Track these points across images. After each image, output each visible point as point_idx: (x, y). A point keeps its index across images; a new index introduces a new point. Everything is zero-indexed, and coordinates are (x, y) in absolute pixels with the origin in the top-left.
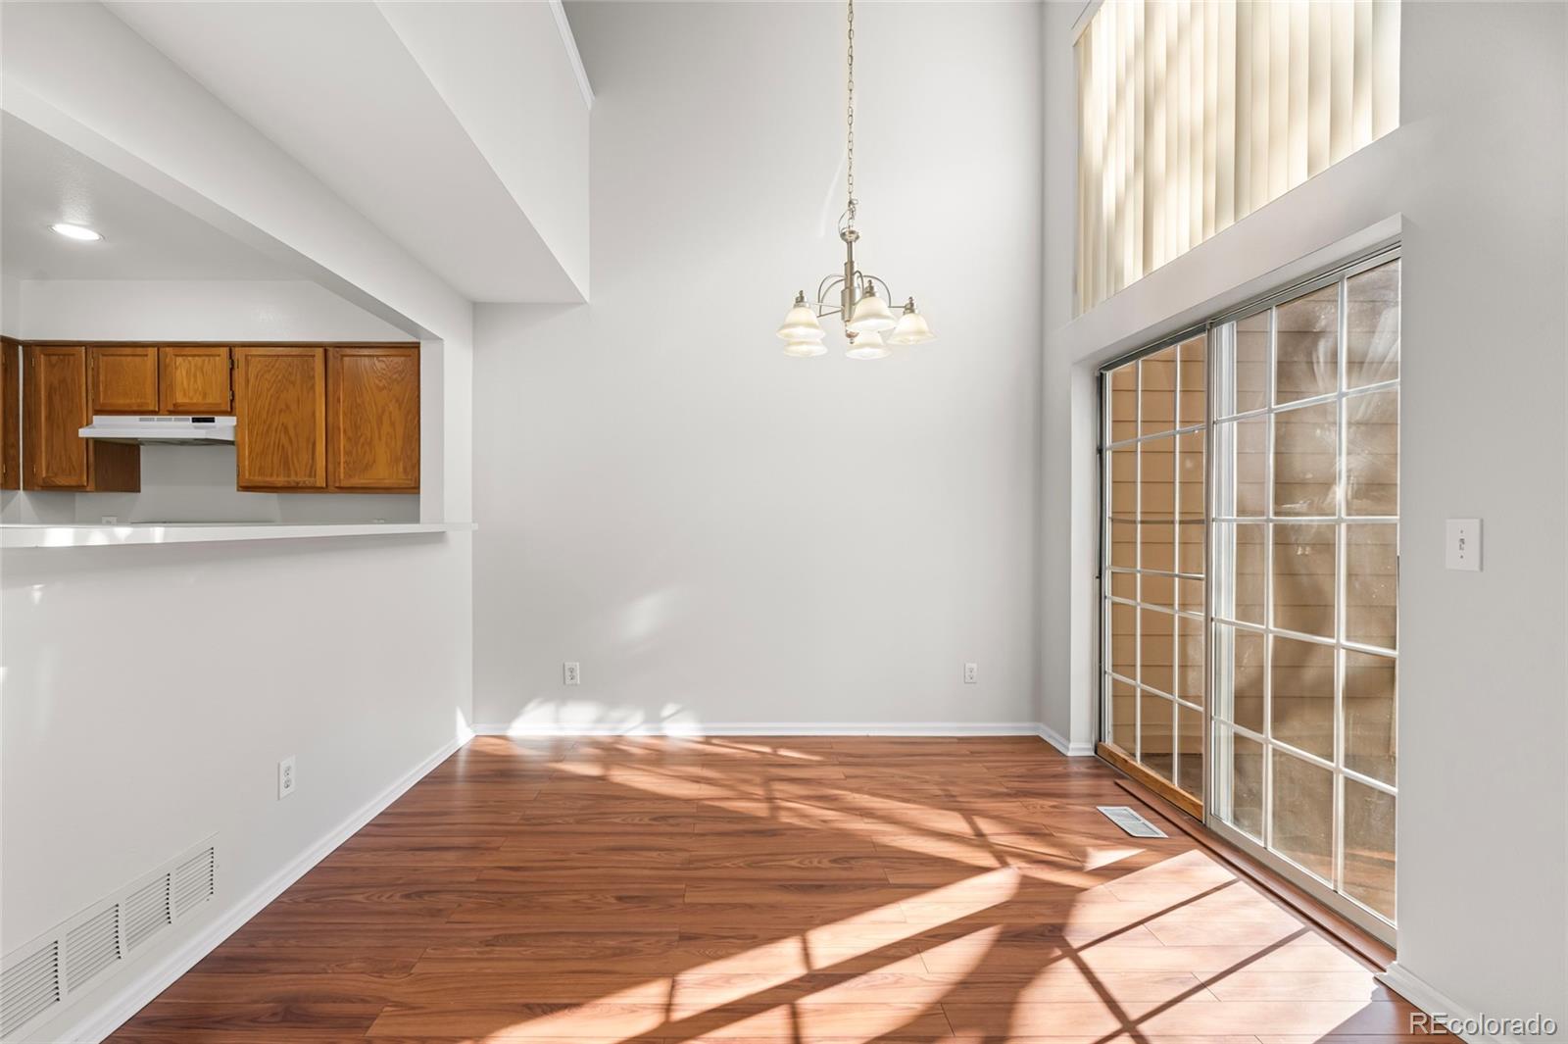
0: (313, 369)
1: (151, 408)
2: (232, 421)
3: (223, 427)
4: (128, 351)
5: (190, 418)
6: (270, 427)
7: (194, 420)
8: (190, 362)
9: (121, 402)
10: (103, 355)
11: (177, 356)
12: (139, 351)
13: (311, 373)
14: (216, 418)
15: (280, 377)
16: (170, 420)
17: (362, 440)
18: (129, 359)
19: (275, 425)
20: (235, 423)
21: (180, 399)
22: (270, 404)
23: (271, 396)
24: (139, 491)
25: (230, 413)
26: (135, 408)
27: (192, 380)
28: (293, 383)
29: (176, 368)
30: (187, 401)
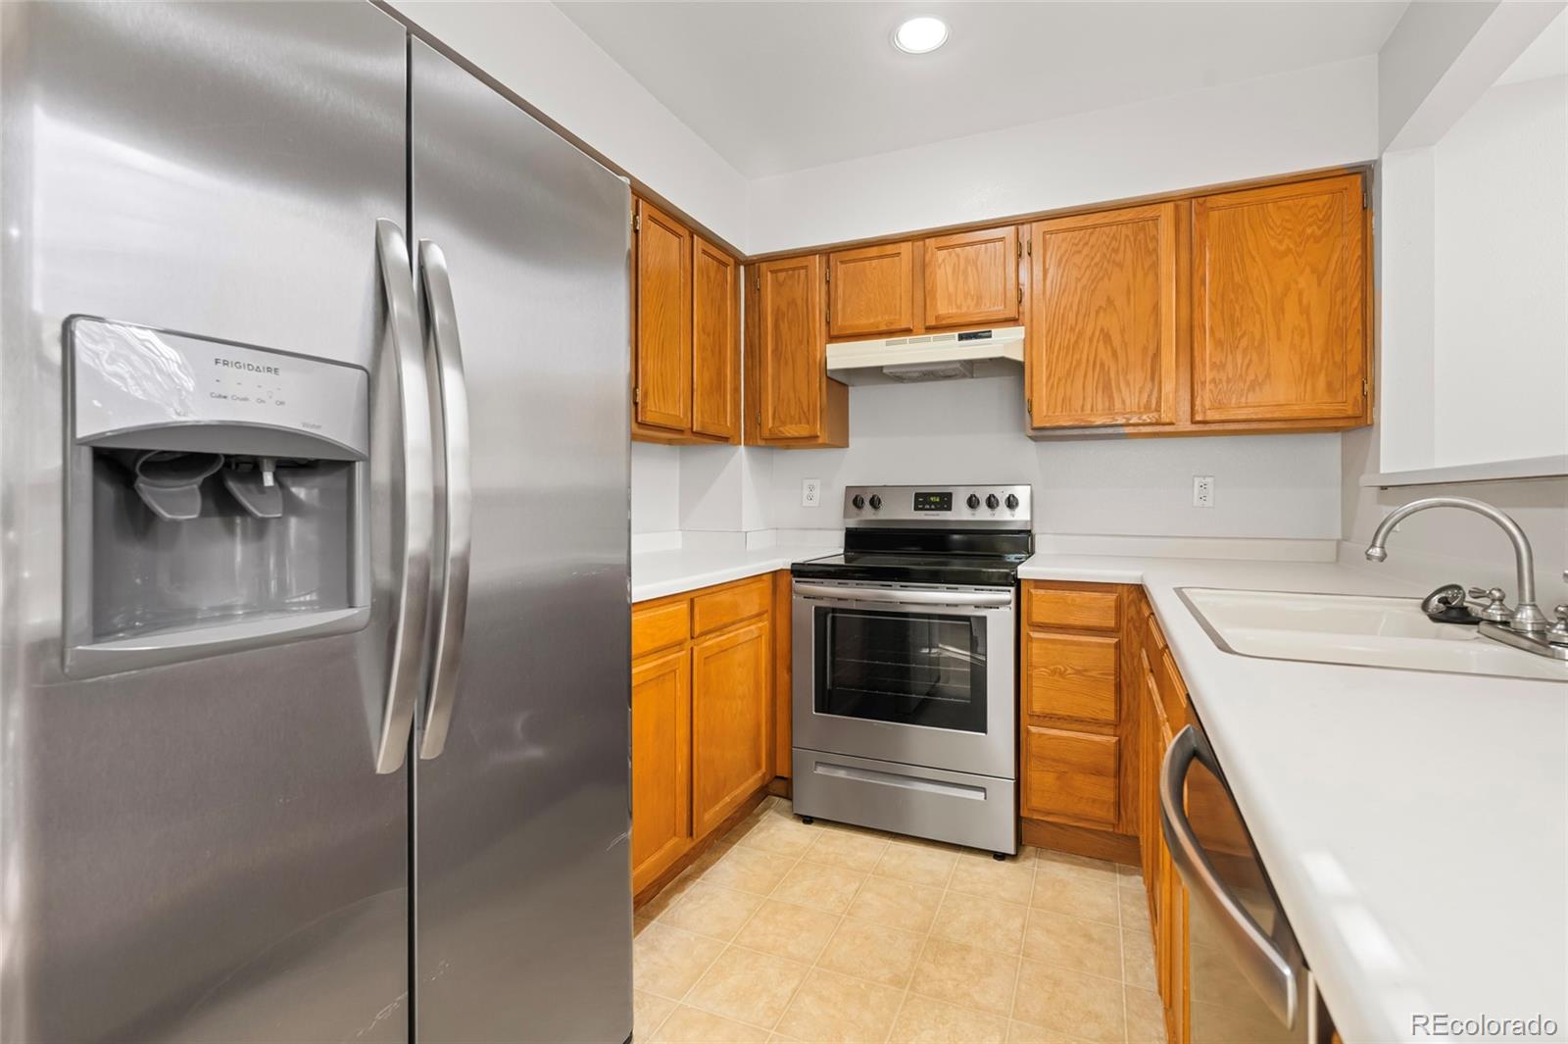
0: (1155, 239)
1: (904, 326)
2: (1017, 333)
3: (1007, 341)
4: (874, 251)
5: (956, 334)
6: (1080, 334)
7: (961, 337)
8: (958, 256)
9: (864, 323)
10: (842, 262)
11: (939, 249)
12: (889, 249)
13: (1151, 247)
14: (994, 331)
15: (1097, 259)
16: (927, 340)
17: (1244, 342)
18: (874, 262)
19: (1088, 333)
20: (1023, 336)
21: (943, 308)
22: (1080, 302)
23: (1084, 288)
24: (848, 446)
25: (1013, 321)
26: (883, 328)
27: (961, 278)
28: (1120, 265)
29: (940, 267)
30: (954, 310)
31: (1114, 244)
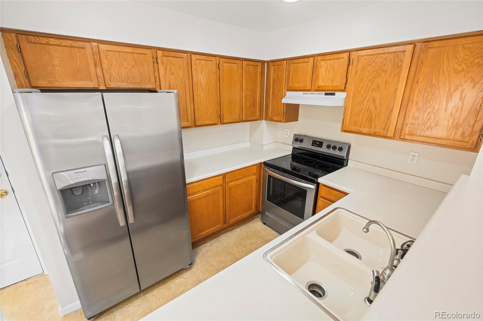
0: (402, 61)
1: (308, 88)
2: (343, 95)
3: (340, 98)
4: (301, 60)
5: (324, 93)
6: (365, 98)
7: (326, 94)
8: (328, 63)
9: (297, 85)
10: (292, 64)
11: (322, 60)
12: (306, 60)
13: (399, 64)
14: (336, 93)
15: (376, 68)
16: (315, 94)
17: (429, 110)
18: (302, 64)
19: (367, 99)
20: (345, 96)
21: (321, 83)
22: (367, 85)
23: (369, 80)
24: (297, 120)
25: (344, 91)
26: (302, 88)
27: (328, 72)
28: (385, 72)
29: (321, 67)
30: (324, 84)
31: (385, 62)
